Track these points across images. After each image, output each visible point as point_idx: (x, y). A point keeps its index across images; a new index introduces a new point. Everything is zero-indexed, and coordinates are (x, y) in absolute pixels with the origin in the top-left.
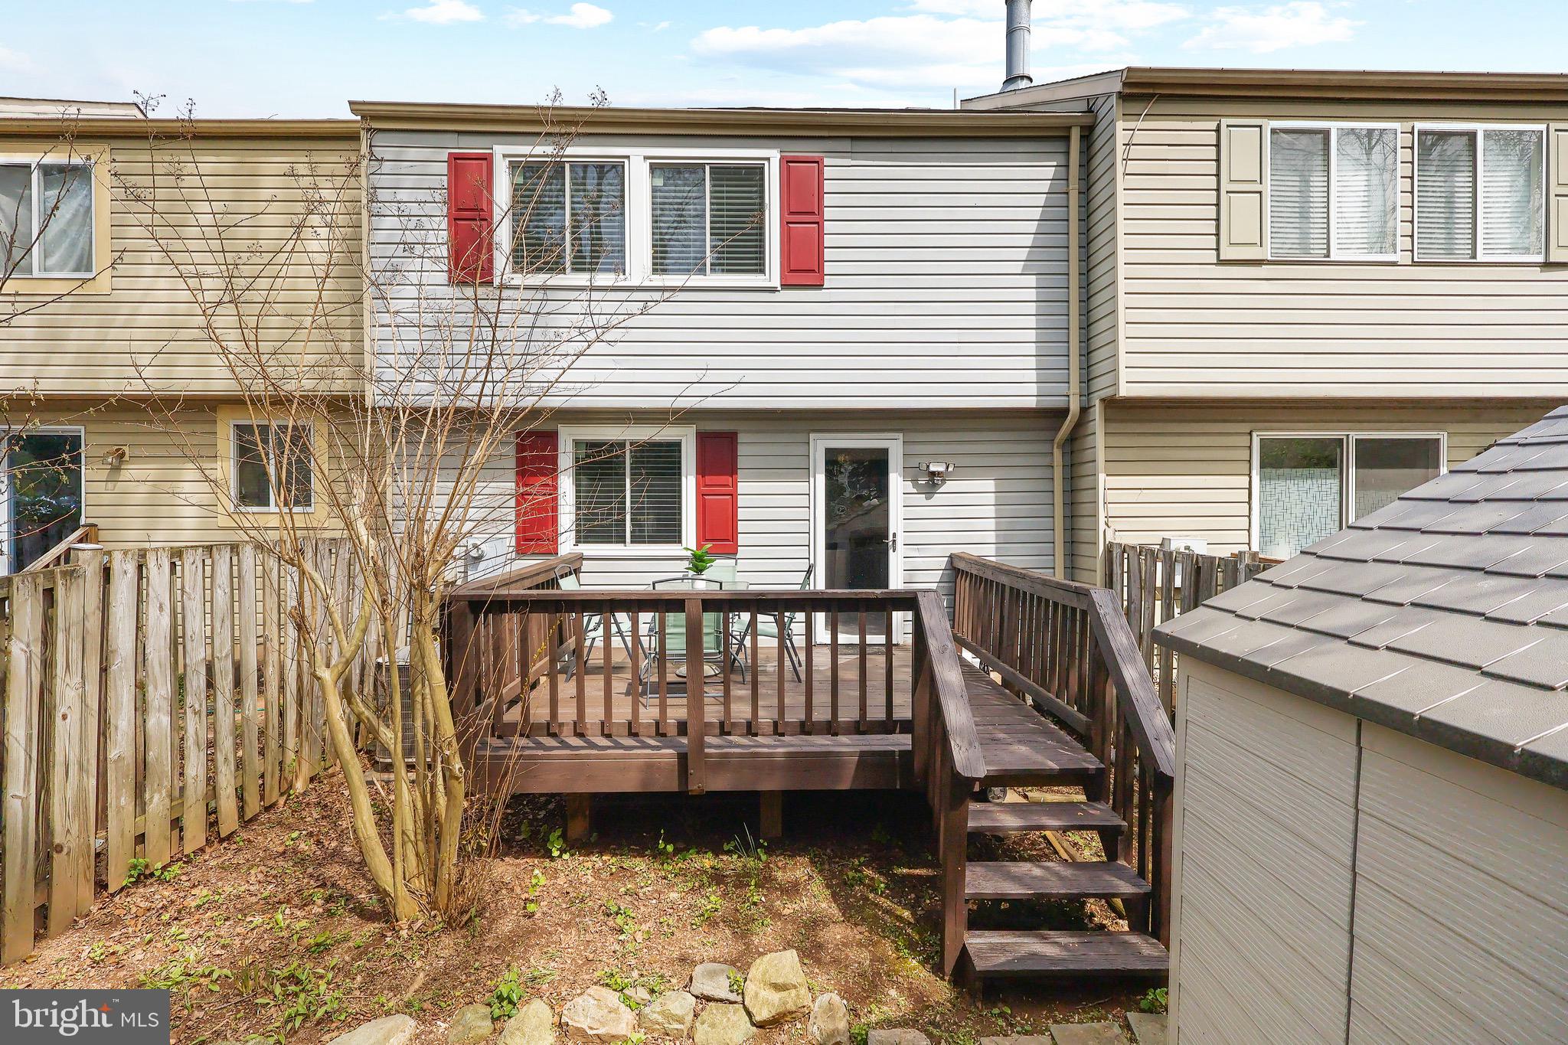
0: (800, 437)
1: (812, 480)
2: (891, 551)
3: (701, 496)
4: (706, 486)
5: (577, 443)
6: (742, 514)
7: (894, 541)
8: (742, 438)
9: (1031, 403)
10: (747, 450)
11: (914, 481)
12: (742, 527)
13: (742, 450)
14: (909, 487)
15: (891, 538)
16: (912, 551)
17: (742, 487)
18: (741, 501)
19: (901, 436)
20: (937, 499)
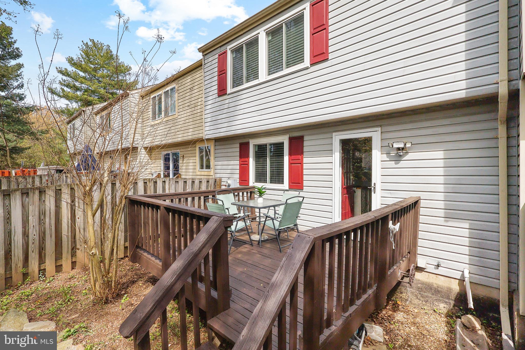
0: (328, 135)
1: (333, 155)
2: (373, 193)
3: (290, 164)
4: (292, 160)
5: (255, 145)
6: (305, 172)
7: (374, 188)
8: (306, 138)
9: (462, 95)
10: (308, 144)
11: (388, 154)
12: (305, 178)
13: (305, 143)
14: (385, 157)
15: (373, 185)
16: (386, 194)
17: (305, 160)
18: (305, 166)
19: (379, 129)
20: (402, 164)
